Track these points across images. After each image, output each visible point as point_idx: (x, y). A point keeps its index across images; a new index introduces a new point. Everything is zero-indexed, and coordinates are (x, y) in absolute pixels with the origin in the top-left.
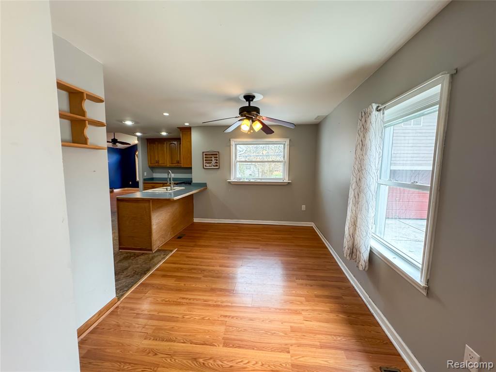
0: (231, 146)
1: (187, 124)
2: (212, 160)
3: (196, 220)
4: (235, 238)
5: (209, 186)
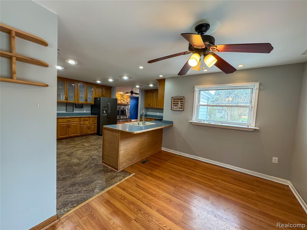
0: (195, 92)
1: (161, 76)
2: (178, 104)
3: (163, 149)
4: (186, 176)
5: (175, 124)
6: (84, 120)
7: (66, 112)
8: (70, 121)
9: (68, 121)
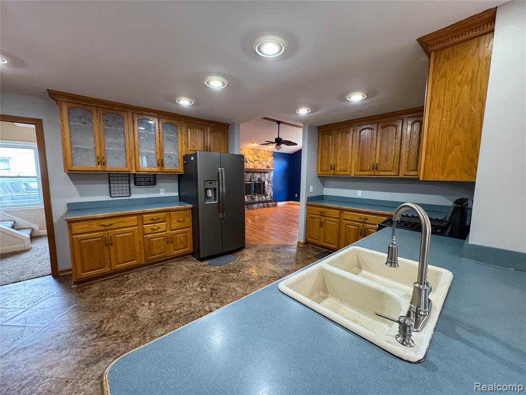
6: (154, 221)
7: (111, 199)
8: (111, 227)
9: (103, 228)
